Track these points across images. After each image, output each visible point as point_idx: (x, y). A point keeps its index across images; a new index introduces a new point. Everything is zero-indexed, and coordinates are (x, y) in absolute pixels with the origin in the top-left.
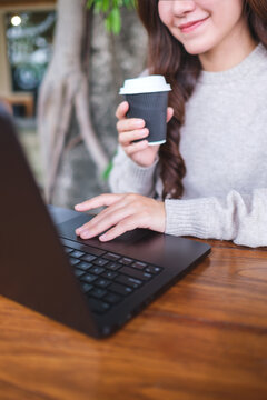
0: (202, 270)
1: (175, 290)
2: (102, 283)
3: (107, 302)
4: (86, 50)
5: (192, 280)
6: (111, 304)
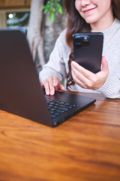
2: (53, 109)
6: (57, 116)
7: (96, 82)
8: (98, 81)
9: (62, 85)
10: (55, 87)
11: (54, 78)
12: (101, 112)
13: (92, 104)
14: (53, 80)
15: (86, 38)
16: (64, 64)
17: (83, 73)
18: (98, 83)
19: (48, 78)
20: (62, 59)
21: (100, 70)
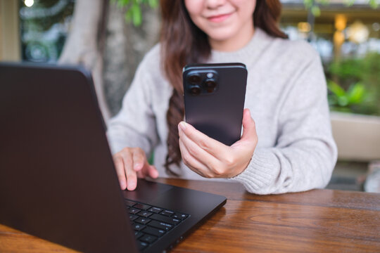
0: (221, 217)
1: (199, 232)
2: (138, 227)
3: (145, 242)
4: (102, 32)
5: (213, 225)
6: (148, 243)
7: (232, 164)
8: (236, 161)
9: (151, 167)
10: (137, 173)
11: (136, 152)
12: (239, 228)
13: (219, 209)
14: (132, 155)
15: (210, 75)
16: (153, 117)
17: (205, 146)
18: (236, 165)
19: (122, 151)
20: (151, 106)
21: (239, 138)
